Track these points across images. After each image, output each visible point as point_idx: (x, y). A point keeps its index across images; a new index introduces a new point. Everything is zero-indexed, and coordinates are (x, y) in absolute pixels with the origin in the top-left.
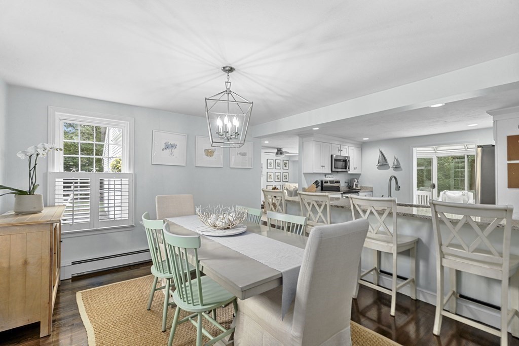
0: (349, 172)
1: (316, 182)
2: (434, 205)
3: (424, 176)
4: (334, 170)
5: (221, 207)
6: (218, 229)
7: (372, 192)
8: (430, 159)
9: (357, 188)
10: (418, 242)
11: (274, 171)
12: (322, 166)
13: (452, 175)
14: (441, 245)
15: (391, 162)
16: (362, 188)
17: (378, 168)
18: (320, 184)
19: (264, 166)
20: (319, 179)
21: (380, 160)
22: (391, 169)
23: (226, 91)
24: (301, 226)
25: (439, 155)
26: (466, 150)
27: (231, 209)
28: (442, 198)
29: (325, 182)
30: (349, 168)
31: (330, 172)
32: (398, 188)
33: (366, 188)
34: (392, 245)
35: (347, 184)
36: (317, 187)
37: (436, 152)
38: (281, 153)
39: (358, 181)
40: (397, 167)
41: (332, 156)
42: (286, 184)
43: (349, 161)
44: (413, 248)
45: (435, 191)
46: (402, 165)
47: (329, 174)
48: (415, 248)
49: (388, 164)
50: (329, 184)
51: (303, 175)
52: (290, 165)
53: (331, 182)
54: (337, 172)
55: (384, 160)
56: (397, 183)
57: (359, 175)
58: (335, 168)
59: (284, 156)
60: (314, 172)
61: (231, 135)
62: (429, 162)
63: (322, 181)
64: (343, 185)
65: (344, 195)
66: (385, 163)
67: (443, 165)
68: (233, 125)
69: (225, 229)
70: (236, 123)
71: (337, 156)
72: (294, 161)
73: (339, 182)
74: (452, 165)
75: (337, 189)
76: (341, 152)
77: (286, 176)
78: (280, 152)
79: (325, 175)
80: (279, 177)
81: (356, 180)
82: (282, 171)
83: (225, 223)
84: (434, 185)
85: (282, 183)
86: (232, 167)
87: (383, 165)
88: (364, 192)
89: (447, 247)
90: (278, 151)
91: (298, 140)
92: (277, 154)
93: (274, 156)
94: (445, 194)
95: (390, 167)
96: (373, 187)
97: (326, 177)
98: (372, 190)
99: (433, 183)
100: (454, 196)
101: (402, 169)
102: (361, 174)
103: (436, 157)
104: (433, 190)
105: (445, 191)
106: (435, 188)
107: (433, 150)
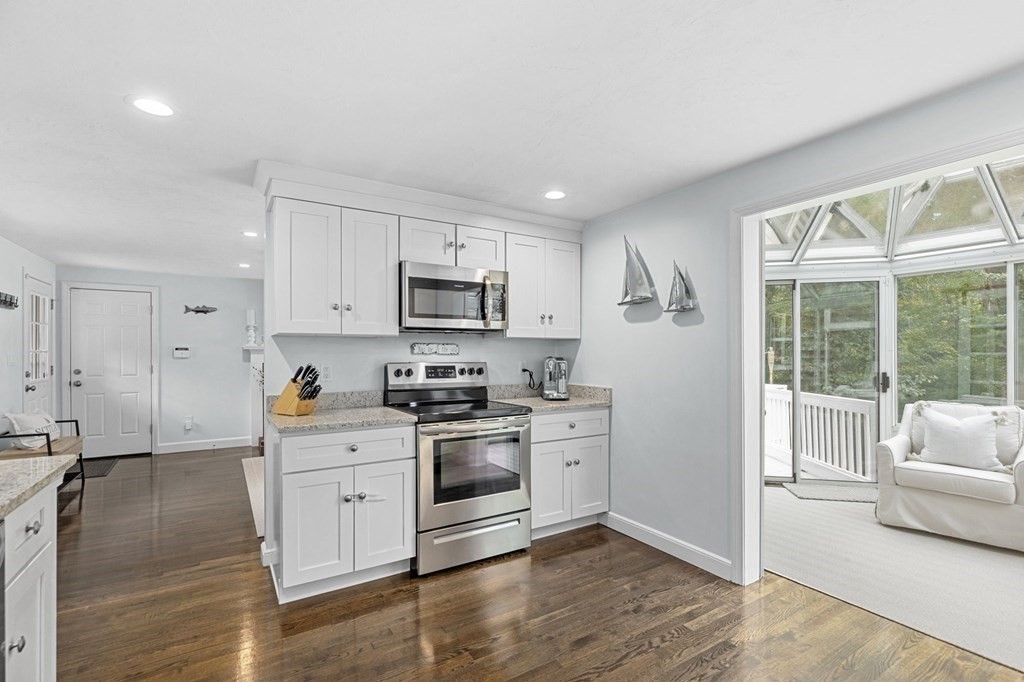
4: (409, 322)
7: (610, 407)
8: (869, 283)
9: (553, 395)
12: (337, 307)
17: (625, 314)
21: (632, 281)
25: (905, 271)
26: (1013, 244)
28: (911, 427)
37: (891, 261)
40: (684, 310)
41: (400, 265)
43: (497, 286)
45: (889, 399)
46: (703, 300)
49: (657, 298)
53: (438, 371)
57: (573, 342)
58: (416, 315)
63: (386, 370)
64: (503, 382)
73: (481, 371)
76: (462, 252)
79: (412, 346)
81: (552, 364)
84: (886, 379)
88: (559, 410)
94: (919, 414)
95: (662, 308)
96: (611, 390)
97: (415, 351)
98: (611, 402)
99: (882, 370)
100: (957, 428)
101: (703, 316)
102: (579, 340)
103: (892, 278)
104: (882, 395)
105: (922, 401)
106: (889, 390)
107: (882, 254)
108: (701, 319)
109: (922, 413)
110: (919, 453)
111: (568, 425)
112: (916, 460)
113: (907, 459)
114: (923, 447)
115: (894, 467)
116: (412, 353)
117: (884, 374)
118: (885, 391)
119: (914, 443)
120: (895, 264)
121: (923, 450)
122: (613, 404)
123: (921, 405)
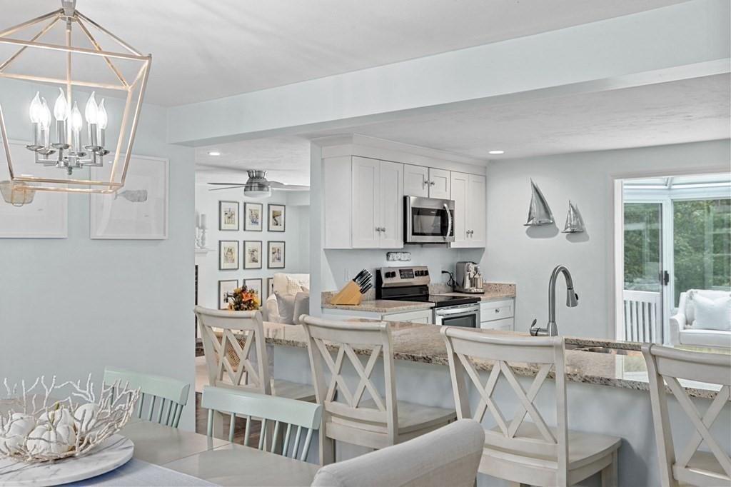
0: (453, 245)
1: (361, 274)
2: (654, 356)
3: (646, 244)
4: (410, 238)
5: (48, 383)
6: (32, 463)
7: (514, 298)
8: (656, 205)
9: (474, 290)
10: (622, 448)
11: (242, 236)
12: (378, 230)
13: (710, 244)
14: (672, 463)
15: (560, 217)
16: (488, 288)
17: (527, 232)
18: (372, 281)
19: (212, 221)
20: (370, 266)
21: (535, 210)
22: (561, 236)
23: (62, 11)
24: (305, 430)
25: (678, 197)
27: (83, 387)
28: (686, 309)
29: (388, 275)
30: (452, 234)
31: (401, 245)
32: (573, 299)
33: (497, 288)
34: (555, 466)
35: (447, 277)
36: (363, 291)
37: (670, 189)
38: (261, 187)
39: (476, 269)
40: (575, 232)
41: (405, 198)
42: (279, 275)
43: (452, 212)
44: (609, 467)
45: (670, 289)
46: (588, 225)
47: (396, 251)
48: (615, 467)
49: (554, 223)
50: (397, 280)
51: (323, 253)
52: (290, 218)
53: (405, 273)
54: (422, 244)
55: (543, 212)
56: (570, 288)
57: (480, 250)
58: (414, 234)
59: (269, 194)
60: (355, 247)
61: (82, 155)
62: (654, 213)
63: (378, 272)
64: (437, 282)
65: (438, 311)
66: (546, 220)
67: (690, 214)
68: (85, 122)
69: (57, 460)
70: (98, 115)
71: (420, 199)
72: (300, 207)
73: (426, 273)
74: (708, 219)
75: (420, 294)
76: (432, 187)
77: (276, 251)
78: (256, 182)
79: (388, 255)
80: (258, 255)
81: (472, 267)
82: (265, 236)
83: (59, 442)
84: (667, 275)
85: (265, 274)
86: (99, 235)
87: (540, 224)
88: (492, 299)
89: (687, 467)
90: (252, 178)
91: (309, 151)
92: (248, 187)
93: (239, 195)
94: (691, 298)
95: (558, 230)
96: (515, 285)
97: (391, 258)
98: (515, 293)
99: (664, 270)
100: (713, 306)
101: (588, 236)
102: (484, 249)
103: (670, 202)
104: (665, 287)
105: (692, 290)
106: (668, 283)
107: (663, 183)
108: (587, 238)
109: (693, 297)
110: (691, 324)
111: (495, 310)
112: (690, 329)
113: (685, 329)
114: (693, 320)
115: (680, 333)
116: (388, 259)
117: (666, 272)
118: (666, 284)
119: (688, 318)
120: (672, 191)
121: (694, 322)
122: (517, 295)
123: (692, 292)
